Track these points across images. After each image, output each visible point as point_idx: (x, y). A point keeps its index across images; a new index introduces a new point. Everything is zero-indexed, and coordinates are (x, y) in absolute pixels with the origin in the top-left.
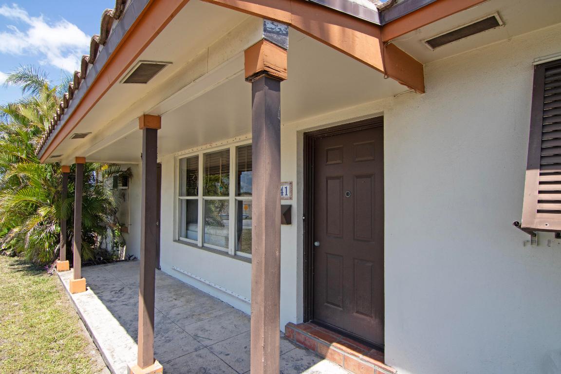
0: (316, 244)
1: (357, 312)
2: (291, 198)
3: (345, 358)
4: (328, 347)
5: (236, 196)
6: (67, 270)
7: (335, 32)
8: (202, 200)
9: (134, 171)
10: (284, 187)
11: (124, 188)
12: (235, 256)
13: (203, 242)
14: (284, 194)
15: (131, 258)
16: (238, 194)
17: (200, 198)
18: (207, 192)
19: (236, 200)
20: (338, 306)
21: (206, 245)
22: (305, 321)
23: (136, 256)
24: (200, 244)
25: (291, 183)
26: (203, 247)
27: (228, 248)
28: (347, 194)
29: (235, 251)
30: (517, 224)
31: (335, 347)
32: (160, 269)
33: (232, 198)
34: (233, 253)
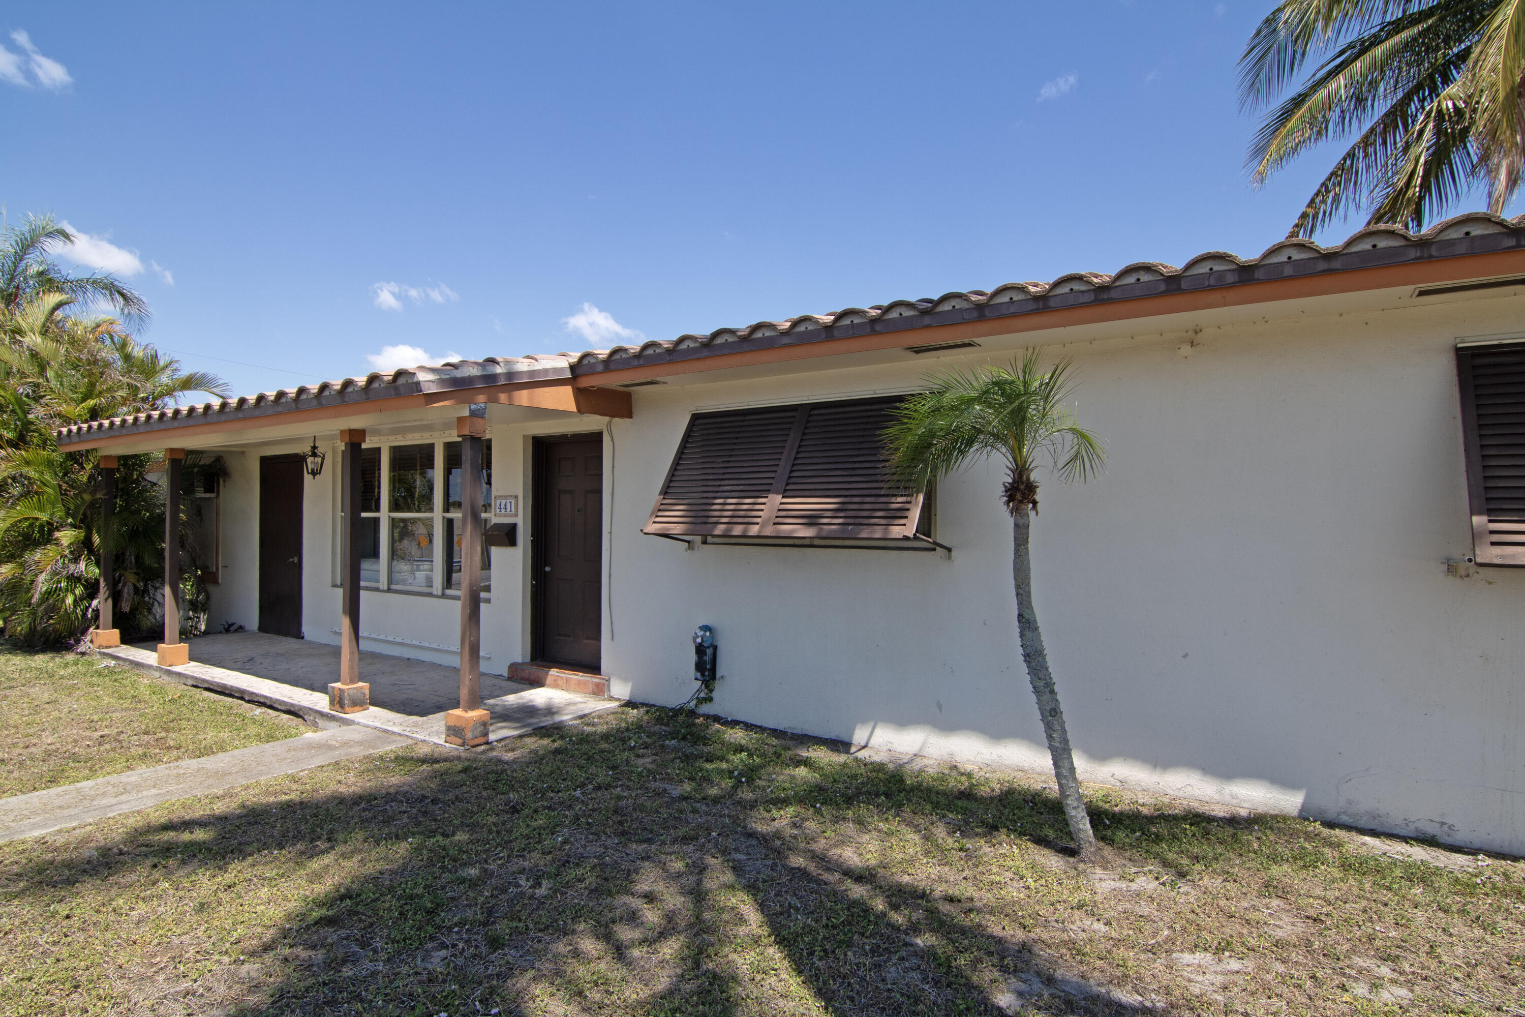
0: (547, 569)
1: (587, 638)
2: (516, 515)
3: (568, 680)
4: (547, 673)
5: (444, 512)
6: (117, 646)
7: (523, 397)
8: (387, 518)
9: (232, 464)
10: (503, 502)
11: (208, 495)
12: (443, 596)
13: (390, 581)
14: (508, 509)
15: (233, 628)
16: (446, 510)
17: (384, 515)
18: (395, 506)
19: (444, 517)
20: (569, 636)
21: (394, 587)
22: (532, 660)
23: (242, 624)
24: (383, 585)
25: (516, 497)
26: (389, 590)
27: (432, 586)
28: (579, 510)
29: (443, 589)
30: (642, 531)
31: (554, 672)
32: (303, 638)
33: (438, 515)
34: (440, 593)
